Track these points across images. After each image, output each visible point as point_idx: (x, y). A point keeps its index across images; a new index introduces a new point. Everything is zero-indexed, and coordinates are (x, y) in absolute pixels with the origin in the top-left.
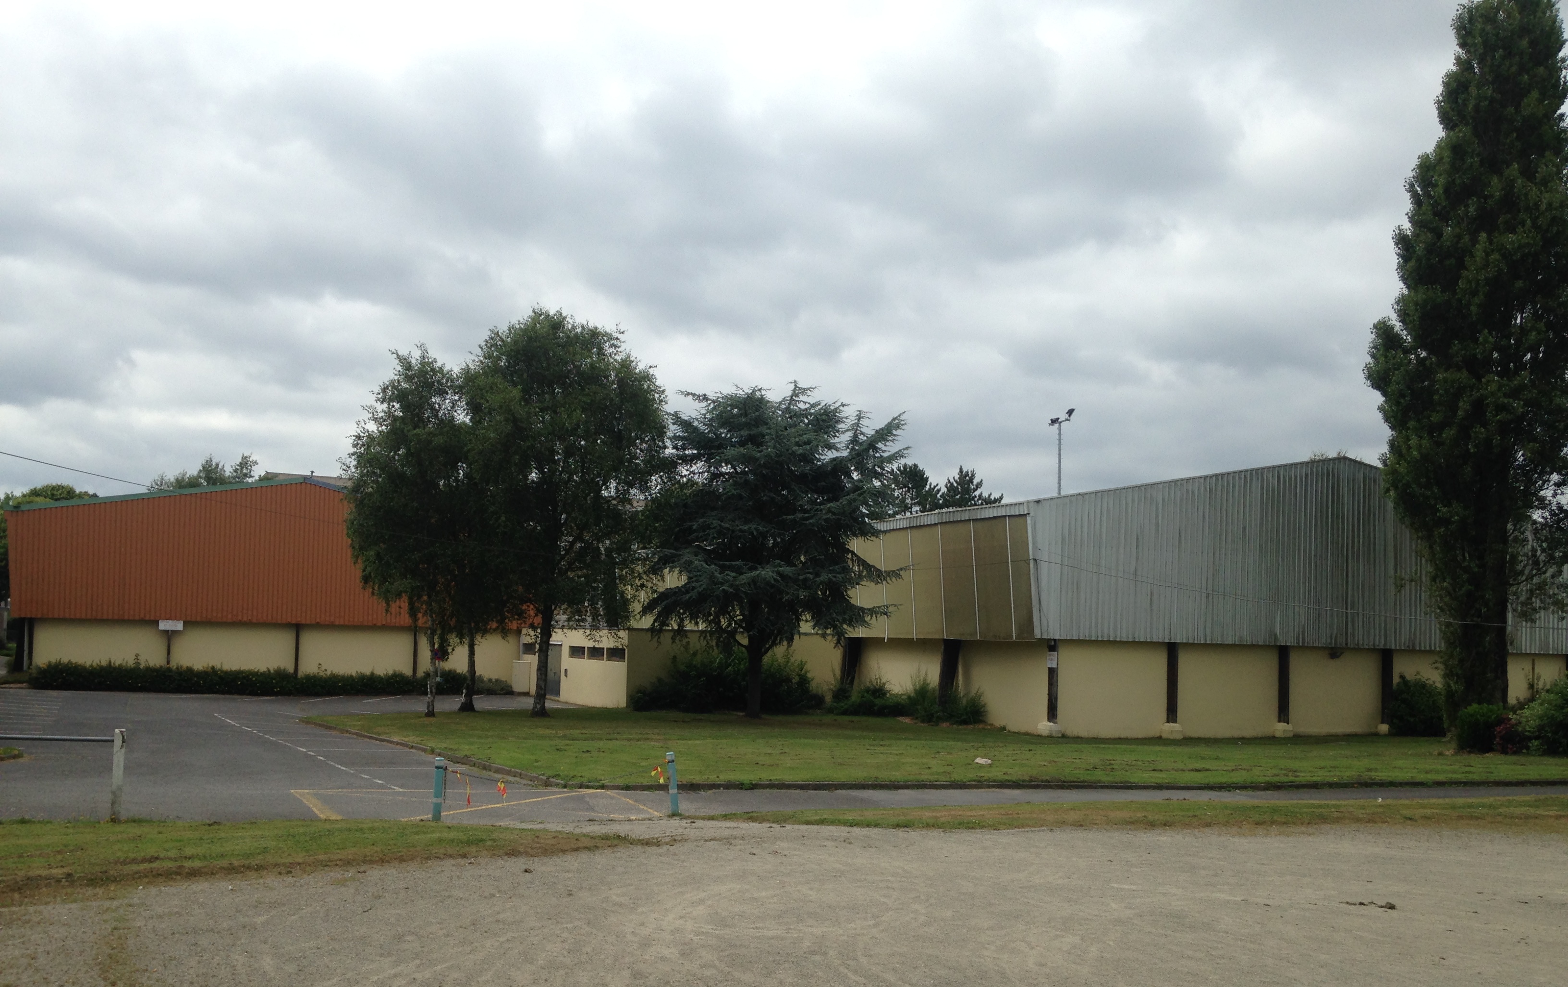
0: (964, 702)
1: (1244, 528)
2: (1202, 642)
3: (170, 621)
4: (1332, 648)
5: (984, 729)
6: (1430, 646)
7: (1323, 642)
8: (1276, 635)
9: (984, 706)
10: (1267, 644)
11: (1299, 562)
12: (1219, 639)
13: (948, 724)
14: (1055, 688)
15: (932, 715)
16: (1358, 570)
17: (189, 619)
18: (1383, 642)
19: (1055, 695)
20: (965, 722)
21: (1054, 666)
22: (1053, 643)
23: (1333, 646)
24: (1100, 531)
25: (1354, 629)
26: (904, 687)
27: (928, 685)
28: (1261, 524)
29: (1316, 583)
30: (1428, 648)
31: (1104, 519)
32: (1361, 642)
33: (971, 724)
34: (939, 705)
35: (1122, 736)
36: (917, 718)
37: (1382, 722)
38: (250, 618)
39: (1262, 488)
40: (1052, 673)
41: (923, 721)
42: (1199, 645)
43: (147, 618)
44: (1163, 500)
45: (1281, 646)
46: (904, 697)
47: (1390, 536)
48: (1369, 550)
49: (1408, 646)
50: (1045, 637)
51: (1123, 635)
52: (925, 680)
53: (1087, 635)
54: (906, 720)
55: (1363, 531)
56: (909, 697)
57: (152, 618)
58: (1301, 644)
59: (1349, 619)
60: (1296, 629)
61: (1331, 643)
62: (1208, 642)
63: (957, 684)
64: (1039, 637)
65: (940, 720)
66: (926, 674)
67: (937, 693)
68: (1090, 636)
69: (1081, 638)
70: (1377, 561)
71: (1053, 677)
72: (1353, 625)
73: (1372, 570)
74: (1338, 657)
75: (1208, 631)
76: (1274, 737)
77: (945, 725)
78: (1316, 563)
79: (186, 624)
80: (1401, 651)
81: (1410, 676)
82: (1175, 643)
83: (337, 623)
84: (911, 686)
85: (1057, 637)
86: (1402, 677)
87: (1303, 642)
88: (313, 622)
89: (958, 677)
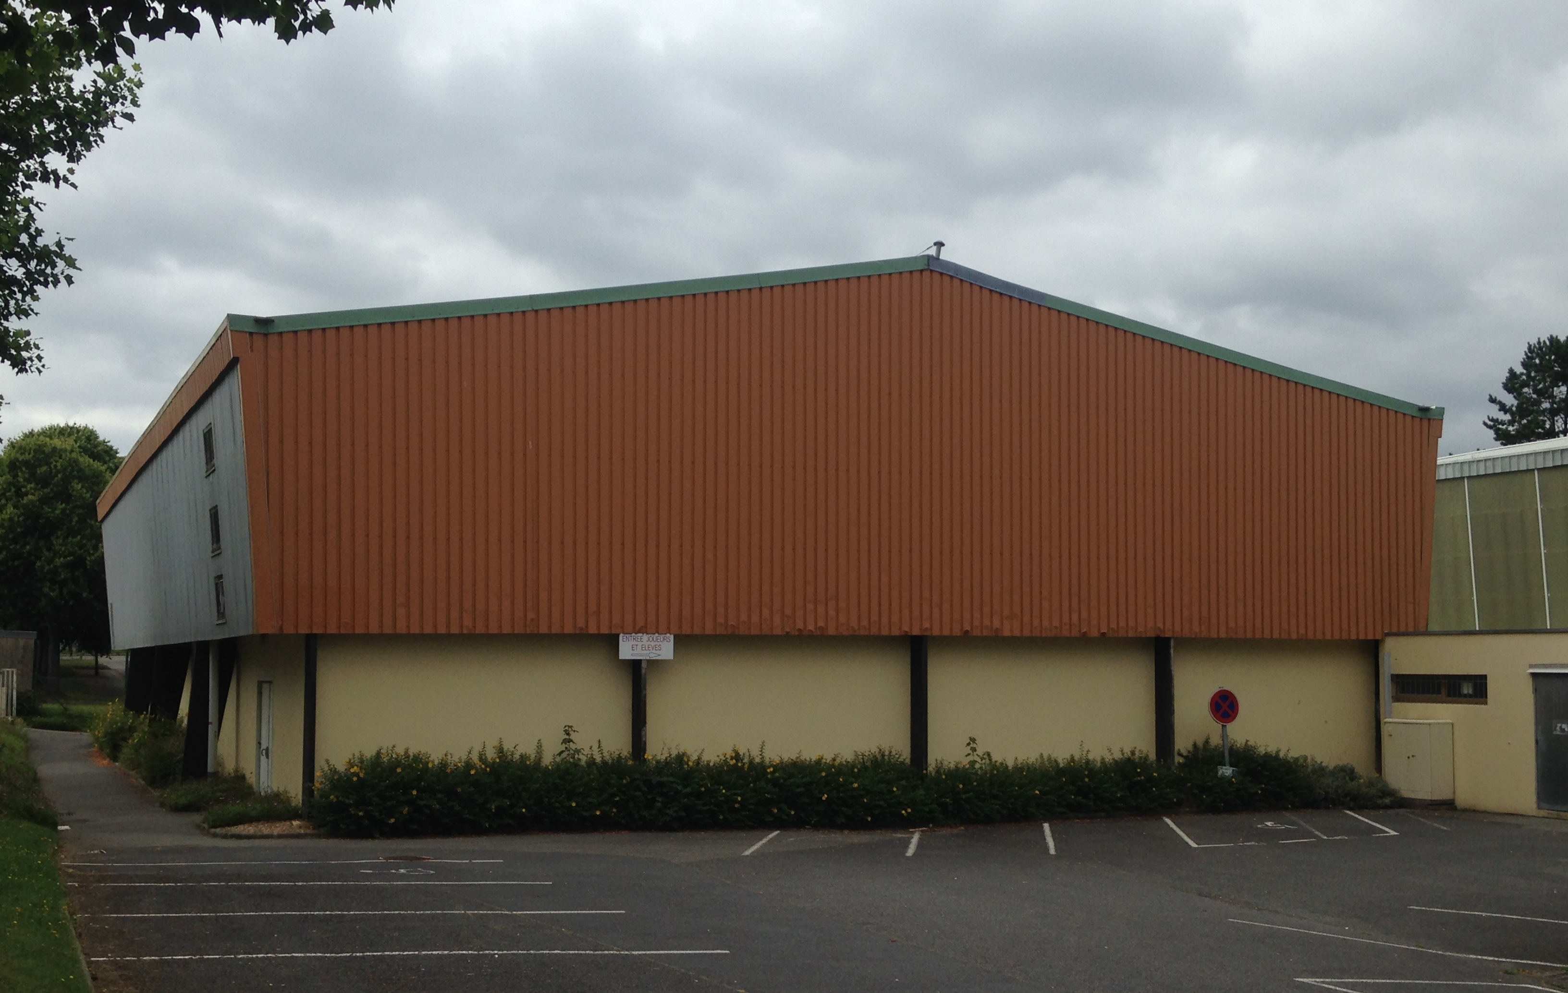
3: (645, 637)
17: (686, 630)
38: (821, 623)
43: (593, 630)
57: (605, 630)
79: (682, 642)
83: (1006, 633)
88: (957, 632)
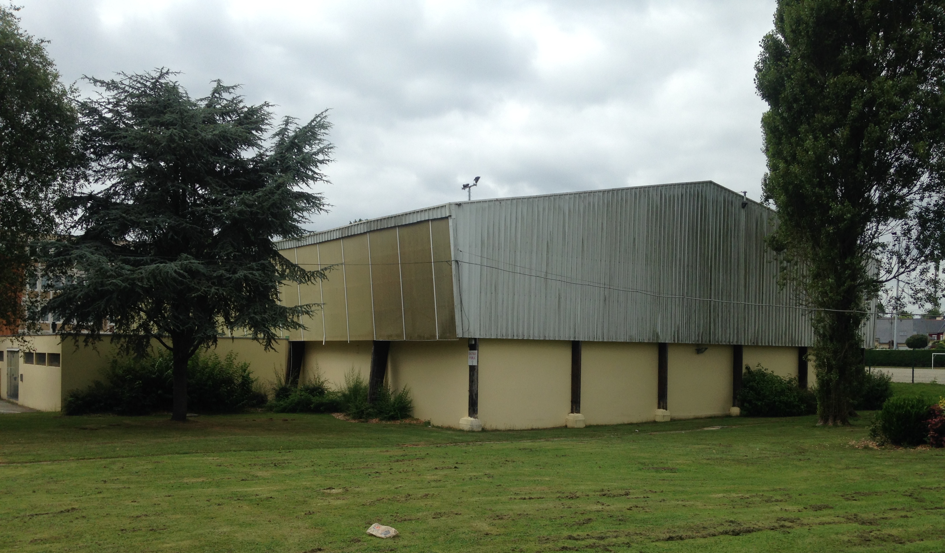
0: (392, 399)
1: (634, 239)
2: (600, 340)
4: (698, 345)
5: (410, 424)
6: (769, 342)
7: (693, 339)
8: (657, 334)
9: (410, 402)
10: (651, 341)
11: (676, 270)
12: (614, 338)
13: (377, 420)
14: (476, 386)
15: (362, 412)
16: (719, 278)
18: (735, 340)
19: (475, 391)
20: (393, 418)
21: (475, 364)
22: (473, 343)
23: (700, 342)
24: (516, 236)
25: (715, 329)
26: (339, 385)
27: (361, 383)
28: (647, 237)
29: (688, 289)
30: (767, 344)
31: (519, 225)
32: (720, 339)
33: (398, 420)
34: (370, 403)
35: (534, 427)
36: (349, 415)
37: (734, 406)
39: (648, 205)
40: (473, 370)
41: (354, 418)
42: (598, 343)
44: (569, 211)
45: (661, 343)
46: (340, 395)
47: (742, 250)
48: (727, 262)
49: (754, 343)
50: (466, 336)
51: (536, 335)
52: (358, 378)
53: (504, 335)
54: (340, 417)
55: (723, 246)
56: (344, 395)
58: (676, 342)
59: (712, 320)
60: (673, 329)
61: (698, 341)
62: (605, 340)
63: (387, 382)
64: (460, 336)
65: (370, 416)
66: (359, 374)
67: (368, 392)
68: (507, 335)
69: (499, 337)
70: (732, 271)
71: (473, 375)
72: (715, 325)
73: (729, 278)
74: (702, 352)
75: (605, 331)
76: (655, 422)
77: (375, 421)
78: (688, 272)
80: (748, 346)
81: (754, 368)
82: (579, 341)
84: (345, 385)
85: (477, 336)
86: (748, 368)
87: (678, 340)
89: (387, 374)
